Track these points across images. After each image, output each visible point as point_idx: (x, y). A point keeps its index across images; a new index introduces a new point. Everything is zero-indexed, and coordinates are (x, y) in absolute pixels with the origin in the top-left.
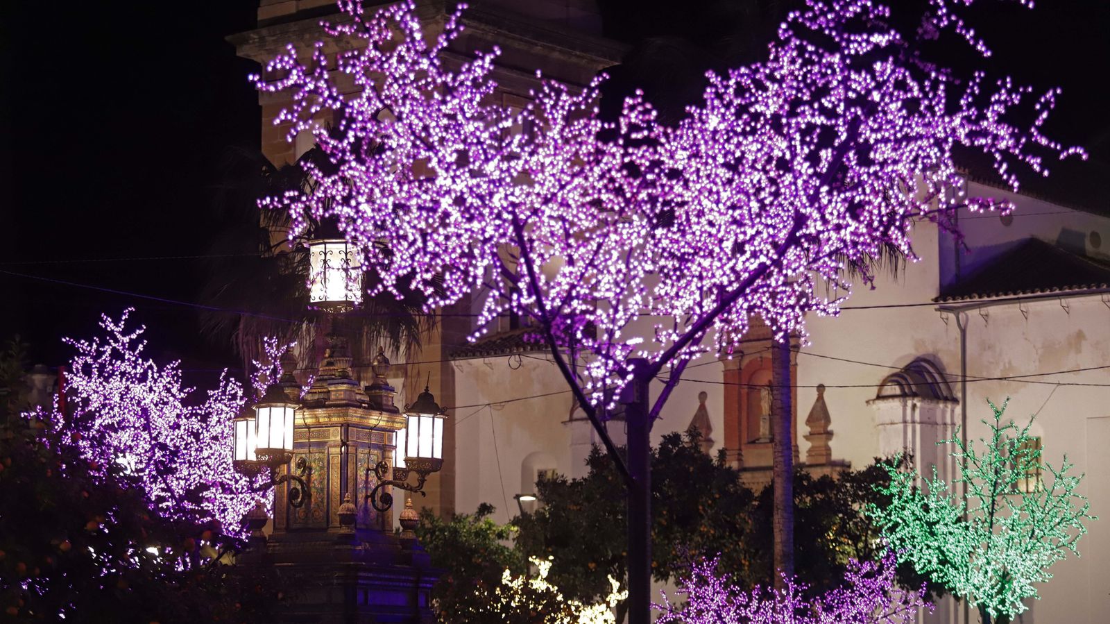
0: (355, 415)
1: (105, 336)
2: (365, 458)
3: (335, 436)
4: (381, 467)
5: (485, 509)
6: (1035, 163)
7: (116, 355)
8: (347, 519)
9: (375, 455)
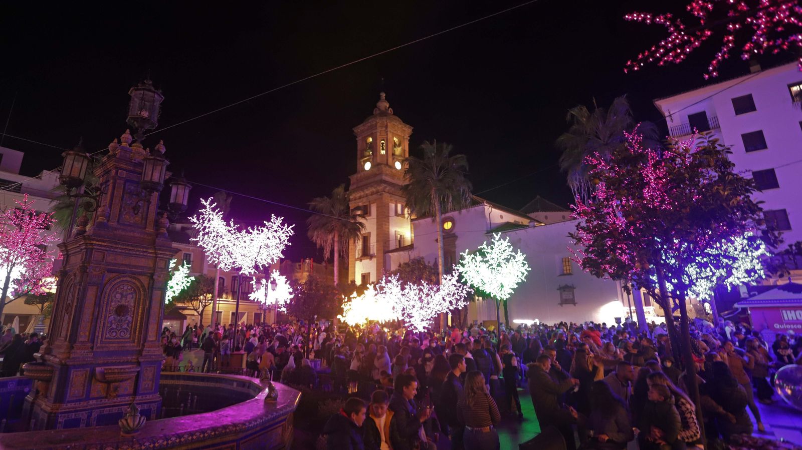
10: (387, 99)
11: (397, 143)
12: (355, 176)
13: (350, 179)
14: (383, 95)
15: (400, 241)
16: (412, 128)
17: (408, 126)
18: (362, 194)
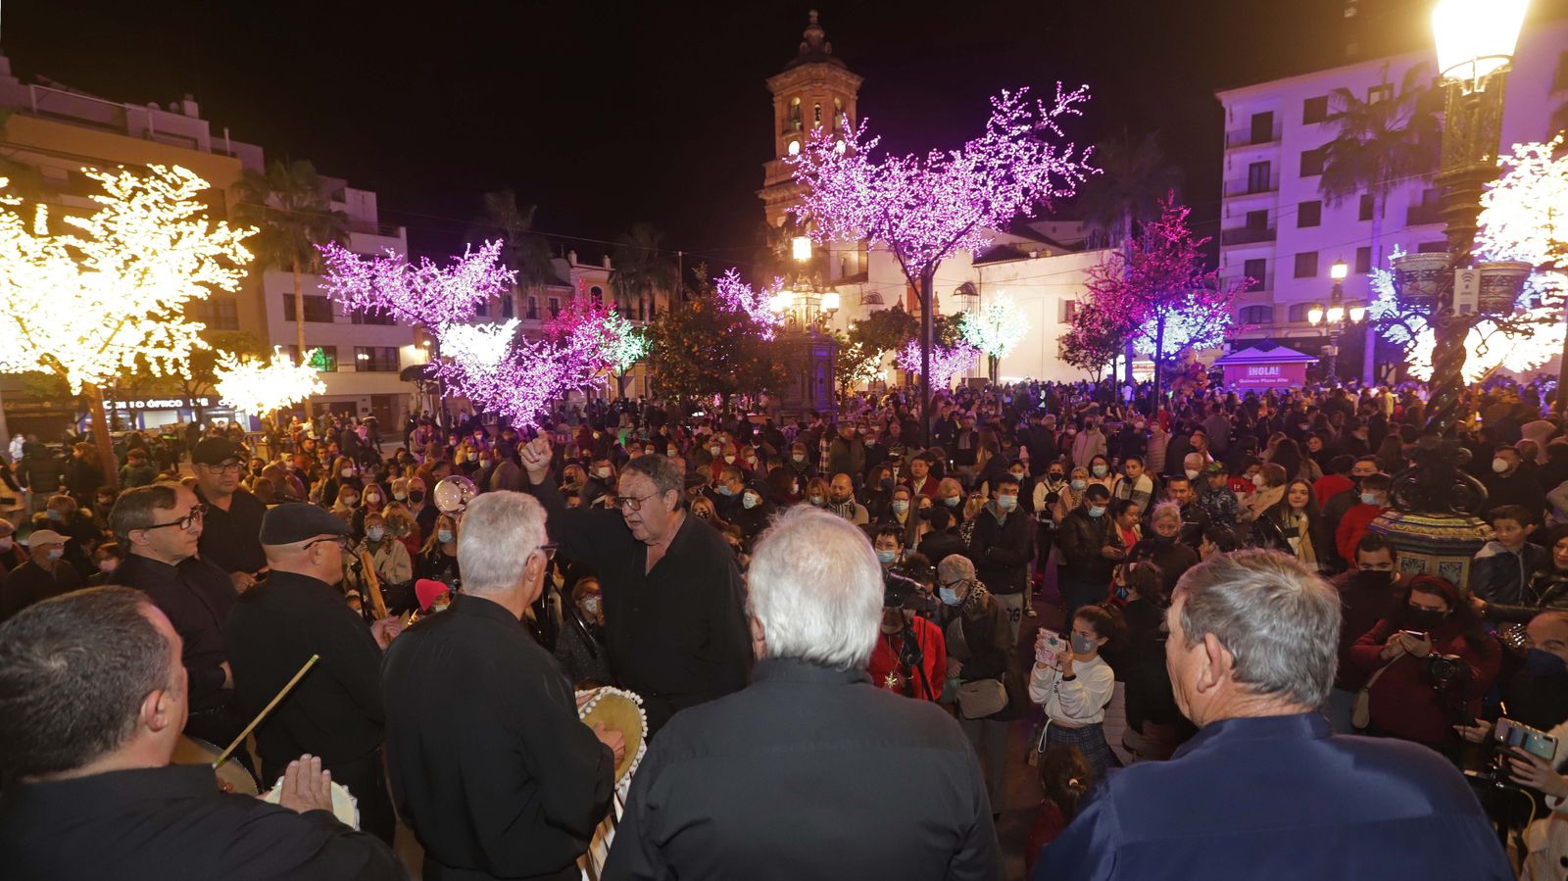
0: (810, 295)
1: (727, 277)
2: (813, 309)
3: (804, 301)
4: (818, 312)
5: (838, 331)
6: (1081, 177)
7: (731, 283)
8: (809, 328)
9: (817, 308)
10: (822, 23)
11: (839, 107)
12: (773, 164)
13: (764, 169)
14: (814, 14)
15: (843, 267)
16: (862, 79)
17: (856, 76)
18: (787, 194)
